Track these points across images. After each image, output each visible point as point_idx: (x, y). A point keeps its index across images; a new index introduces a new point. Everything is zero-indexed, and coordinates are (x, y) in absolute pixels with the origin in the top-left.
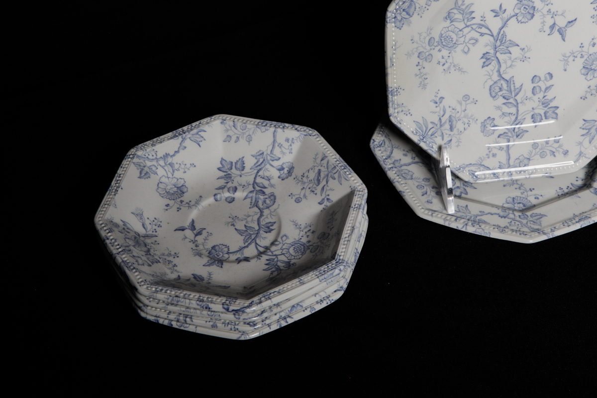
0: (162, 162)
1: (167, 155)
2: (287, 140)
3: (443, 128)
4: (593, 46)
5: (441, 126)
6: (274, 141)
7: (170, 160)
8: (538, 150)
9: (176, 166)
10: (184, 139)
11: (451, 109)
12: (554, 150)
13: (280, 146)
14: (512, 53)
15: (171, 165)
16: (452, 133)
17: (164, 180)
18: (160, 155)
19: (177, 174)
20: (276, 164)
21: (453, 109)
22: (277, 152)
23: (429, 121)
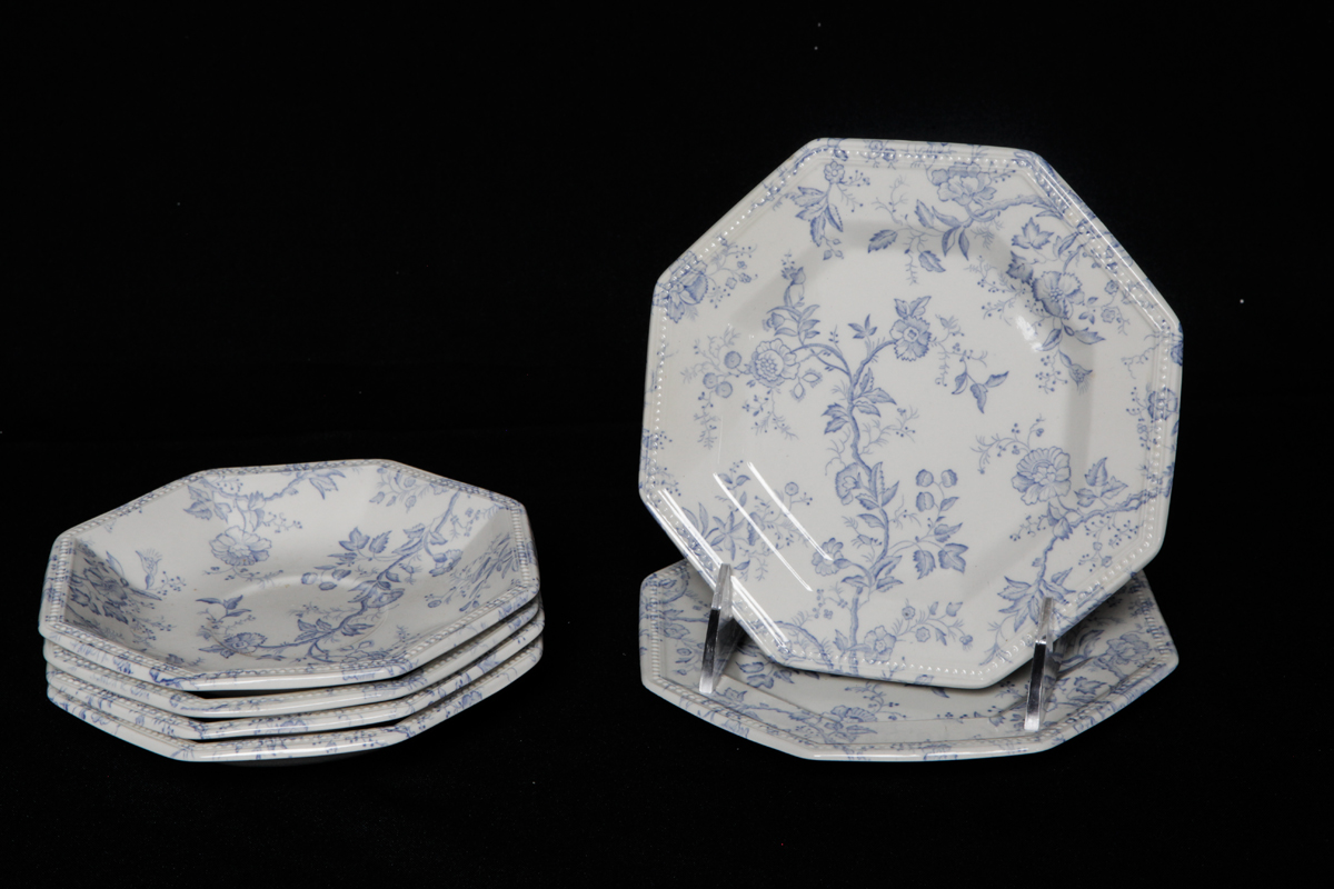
0: (243, 504)
1: (257, 495)
2: (469, 513)
3: (735, 534)
4: (1039, 435)
5: (732, 529)
6: (448, 512)
7: (259, 504)
8: (913, 622)
9: (267, 518)
10: (299, 478)
11: (758, 502)
12: (945, 631)
13: (455, 520)
14: (881, 413)
15: (259, 513)
16: (751, 549)
17: (235, 533)
18: (246, 490)
19: (263, 531)
20: (437, 550)
21: (763, 504)
22: (446, 531)
23: (711, 514)
